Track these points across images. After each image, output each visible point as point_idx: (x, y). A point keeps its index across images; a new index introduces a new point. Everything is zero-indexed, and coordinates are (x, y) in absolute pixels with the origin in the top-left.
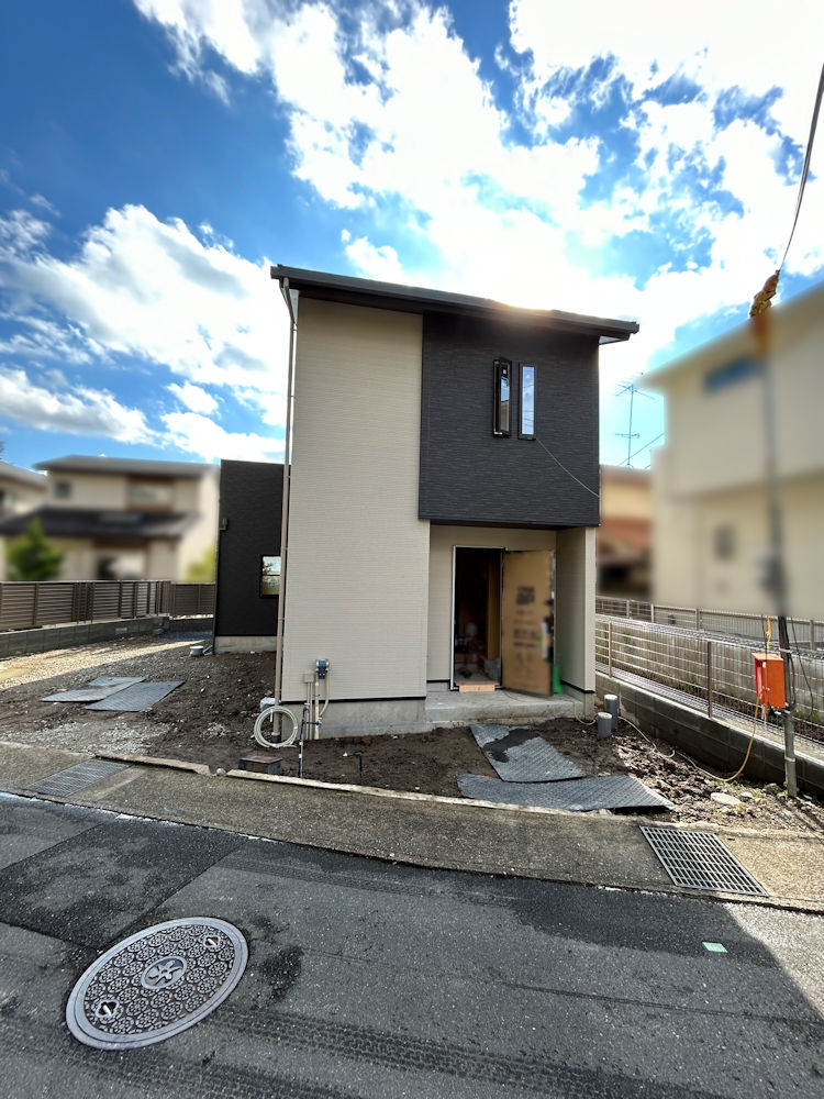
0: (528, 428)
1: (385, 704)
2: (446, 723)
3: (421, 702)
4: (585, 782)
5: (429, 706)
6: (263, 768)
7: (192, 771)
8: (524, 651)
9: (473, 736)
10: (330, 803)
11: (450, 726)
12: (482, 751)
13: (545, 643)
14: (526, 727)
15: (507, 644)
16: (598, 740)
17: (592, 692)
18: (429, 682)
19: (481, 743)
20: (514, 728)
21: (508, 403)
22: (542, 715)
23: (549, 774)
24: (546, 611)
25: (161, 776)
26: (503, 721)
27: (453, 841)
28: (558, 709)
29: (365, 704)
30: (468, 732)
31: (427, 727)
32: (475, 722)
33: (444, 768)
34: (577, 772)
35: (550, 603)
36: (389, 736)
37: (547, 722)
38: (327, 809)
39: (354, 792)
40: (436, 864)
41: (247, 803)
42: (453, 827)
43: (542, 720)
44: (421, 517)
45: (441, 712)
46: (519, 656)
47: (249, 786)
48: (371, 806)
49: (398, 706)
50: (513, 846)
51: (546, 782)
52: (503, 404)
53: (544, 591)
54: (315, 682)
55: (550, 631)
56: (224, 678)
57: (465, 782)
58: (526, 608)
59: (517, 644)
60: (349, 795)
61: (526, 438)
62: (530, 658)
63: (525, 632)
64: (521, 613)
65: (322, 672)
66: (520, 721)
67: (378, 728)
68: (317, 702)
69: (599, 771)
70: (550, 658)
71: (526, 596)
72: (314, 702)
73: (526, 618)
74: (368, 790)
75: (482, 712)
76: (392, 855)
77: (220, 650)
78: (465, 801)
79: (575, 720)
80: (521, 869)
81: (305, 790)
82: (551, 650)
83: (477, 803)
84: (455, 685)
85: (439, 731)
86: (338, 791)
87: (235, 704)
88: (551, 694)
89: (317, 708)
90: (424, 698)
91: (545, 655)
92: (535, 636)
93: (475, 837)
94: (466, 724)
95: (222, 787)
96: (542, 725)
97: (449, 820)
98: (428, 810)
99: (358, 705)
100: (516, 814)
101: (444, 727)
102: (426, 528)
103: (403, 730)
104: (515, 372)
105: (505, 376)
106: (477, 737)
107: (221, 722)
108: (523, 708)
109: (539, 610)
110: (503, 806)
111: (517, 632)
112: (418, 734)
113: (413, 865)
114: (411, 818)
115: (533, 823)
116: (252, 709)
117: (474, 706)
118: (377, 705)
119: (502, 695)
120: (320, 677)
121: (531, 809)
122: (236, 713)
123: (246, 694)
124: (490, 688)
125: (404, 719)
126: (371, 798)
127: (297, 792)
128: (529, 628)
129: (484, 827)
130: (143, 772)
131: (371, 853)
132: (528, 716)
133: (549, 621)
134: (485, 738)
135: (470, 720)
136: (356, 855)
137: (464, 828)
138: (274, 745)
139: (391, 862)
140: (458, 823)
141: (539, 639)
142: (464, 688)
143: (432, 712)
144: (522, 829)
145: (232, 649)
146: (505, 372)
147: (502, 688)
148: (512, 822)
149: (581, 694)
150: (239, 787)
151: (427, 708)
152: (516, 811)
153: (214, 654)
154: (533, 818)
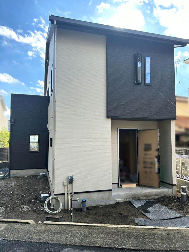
0: (148, 81)
1: (96, 193)
2: (120, 200)
3: (110, 192)
4: (183, 218)
5: (113, 193)
6: (57, 220)
7: (28, 223)
8: (148, 170)
9: (132, 204)
10: (90, 230)
11: (122, 201)
12: (138, 209)
13: (157, 166)
14: (152, 200)
15: (141, 167)
16: (182, 203)
17: (175, 185)
18: (113, 184)
19: (137, 207)
20: (147, 201)
21: (140, 68)
22: (157, 195)
23: (168, 216)
24: (156, 153)
25: (16, 226)
26: (142, 198)
27: (145, 240)
28: (163, 192)
29: (88, 194)
30: (130, 203)
31: (112, 202)
32: (131, 199)
33: (126, 216)
34: (178, 215)
35: (158, 150)
36: (98, 206)
37: (159, 198)
38: (91, 233)
39: (98, 226)
40: (142, 248)
41: (58, 233)
42: (143, 235)
43: (157, 197)
44: (108, 117)
45: (118, 195)
46: (146, 172)
47: (54, 227)
48: (108, 230)
49: (101, 194)
50: (167, 240)
51: (168, 219)
52: (139, 68)
53: (155, 145)
54: (68, 185)
55: (158, 162)
56: (18, 187)
57: (137, 221)
58: (148, 152)
59: (145, 167)
60: (97, 227)
61: (147, 85)
62: (150, 173)
63: (148, 162)
64: (146, 154)
65: (71, 181)
66: (149, 198)
67: (94, 203)
68: (69, 194)
69: (186, 214)
70: (159, 172)
71: (148, 148)
72: (68, 194)
73: (148, 156)
74: (103, 225)
75: (134, 195)
76: (124, 247)
77: (12, 176)
78: (143, 227)
79: (169, 196)
80: (174, 248)
81: (78, 227)
82: (159, 169)
83: (148, 227)
84: (120, 185)
85: (118, 203)
86: (92, 226)
87: (28, 197)
88: (159, 187)
89: (69, 196)
90: (111, 190)
91: (157, 171)
92: (152, 163)
93: (153, 239)
94: (128, 200)
95: (43, 228)
96: (157, 199)
97: (140, 234)
98: (130, 231)
99: (85, 194)
100: (164, 230)
101: (120, 201)
102: (110, 121)
103: (103, 204)
104: (143, 59)
105: (139, 60)
106: (134, 204)
107: (25, 205)
108: (149, 193)
109: (153, 153)
110: (158, 227)
111: (145, 162)
112: (110, 205)
113: (133, 250)
114: (125, 234)
115: (171, 232)
116: (36, 199)
117: (131, 193)
118: (93, 194)
119: (139, 188)
120: (70, 183)
121: (169, 228)
122: (30, 201)
123: (31, 193)
124: (134, 185)
125: (103, 199)
126: (106, 228)
127: (76, 228)
128: (149, 160)
129: (154, 235)
130: (7, 225)
131: (115, 247)
132: (152, 196)
133: (158, 157)
134: (137, 205)
135: (129, 198)
136: (110, 248)
137: (147, 236)
138: (53, 212)
139: (124, 249)
140: (143, 234)
141: (154, 165)
142: (124, 186)
143: (114, 196)
144: (168, 234)
145: (17, 175)
146: (139, 59)
147: (139, 185)
148: (164, 233)
149: (171, 186)
150: (50, 228)
151: (112, 194)
152: (163, 229)
153: (9, 178)
154: (171, 231)
